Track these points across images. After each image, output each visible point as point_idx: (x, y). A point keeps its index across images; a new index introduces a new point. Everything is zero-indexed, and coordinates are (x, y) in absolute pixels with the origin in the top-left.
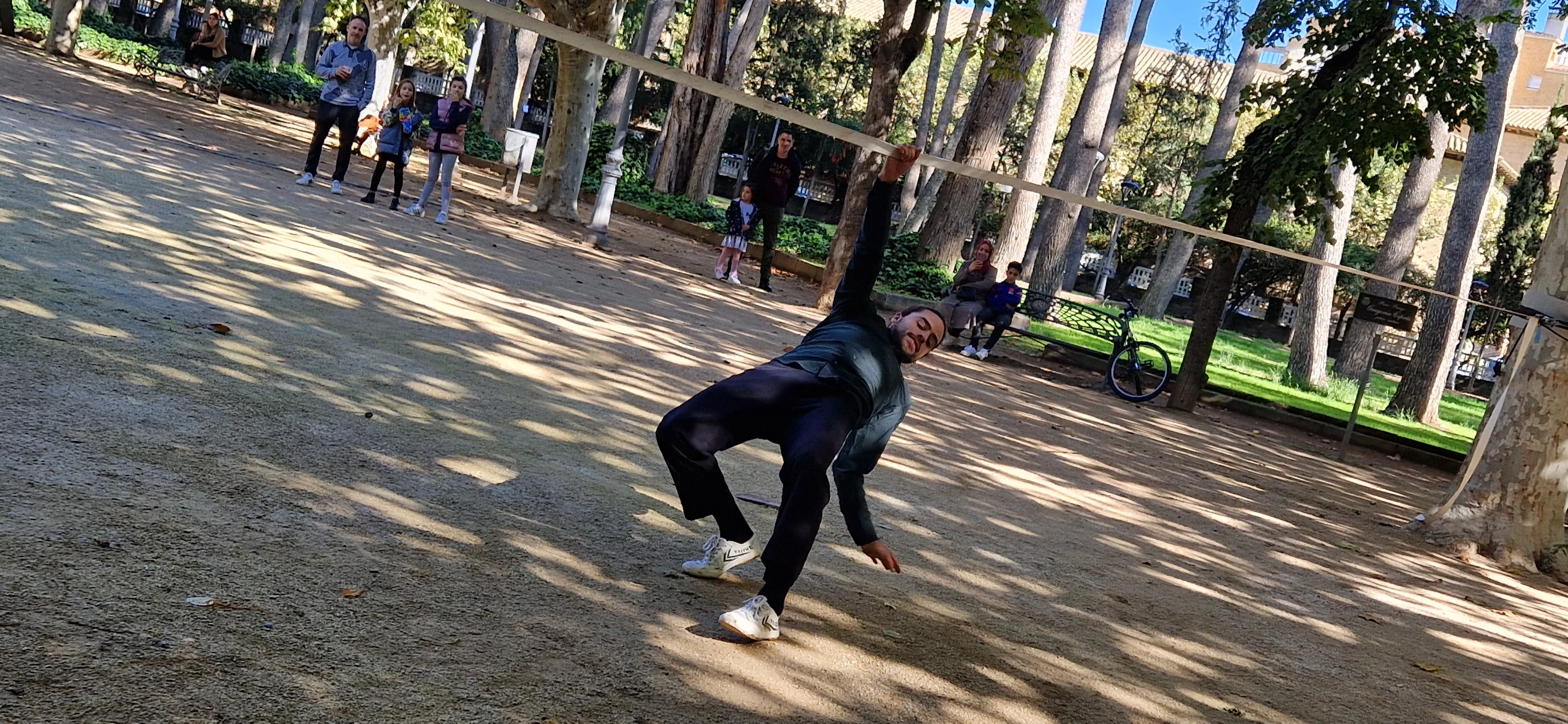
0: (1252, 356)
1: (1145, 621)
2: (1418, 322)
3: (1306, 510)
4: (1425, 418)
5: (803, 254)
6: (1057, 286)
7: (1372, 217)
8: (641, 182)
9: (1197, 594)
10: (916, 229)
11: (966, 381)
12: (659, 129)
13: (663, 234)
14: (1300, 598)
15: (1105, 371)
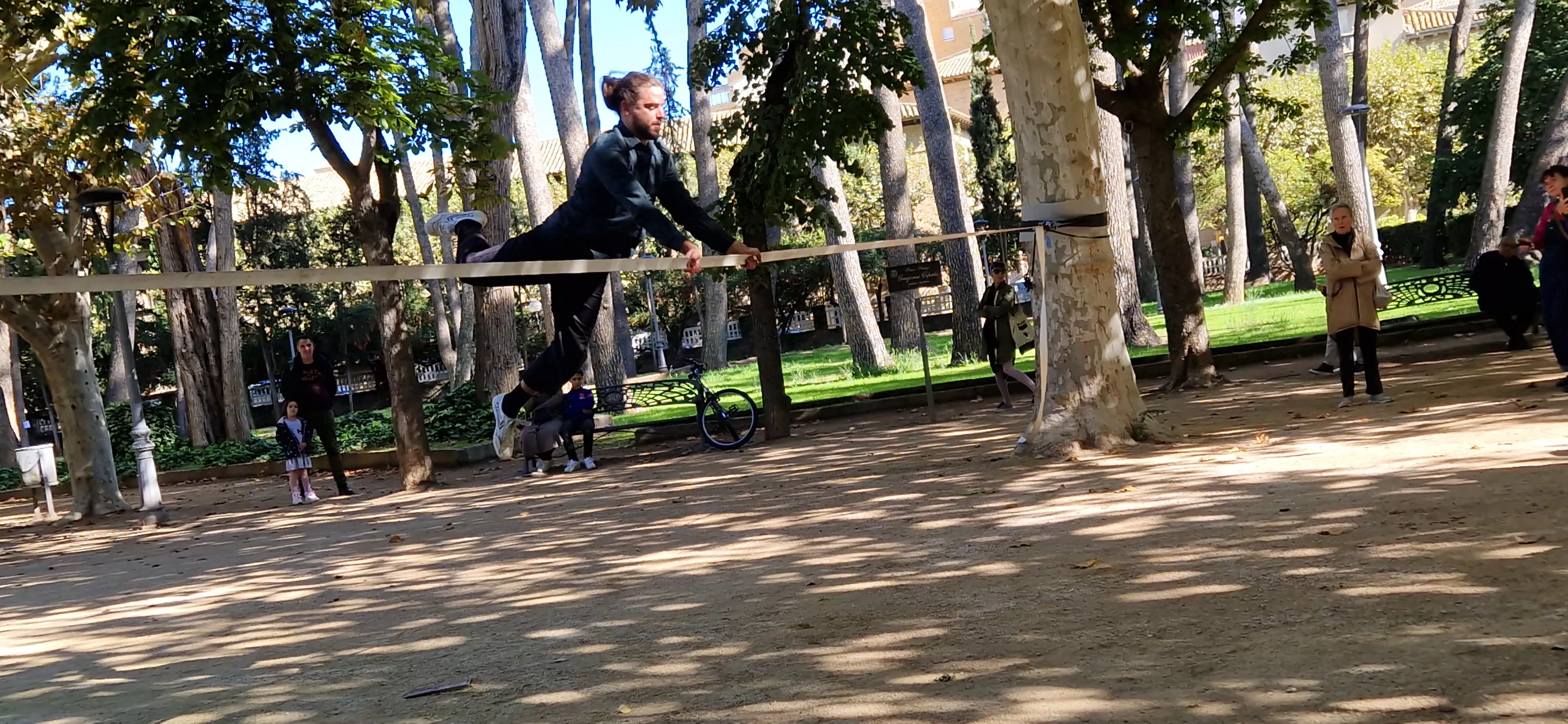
0: (819, 365)
1: (833, 636)
2: (945, 276)
3: (925, 476)
5: (369, 446)
6: (621, 374)
7: (866, 202)
8: (177, 446)
9: (867, 590)
10: (468, 378)
11: (576, 496)
12: (174, 389)
13: (221, 486)
14: (955, 554)
15: (697, 432)
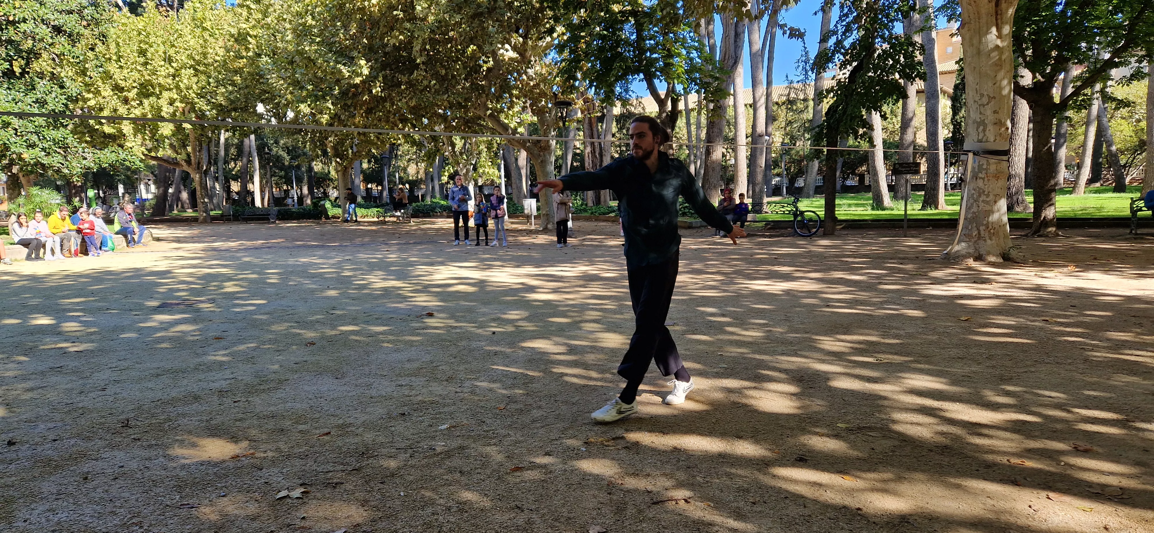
0: (855, 202)
3: (893, 263)
4: (940, 207)
6: (764, 196)
7: (892, 128)
8: (582, 205)
15: (793, 227)
